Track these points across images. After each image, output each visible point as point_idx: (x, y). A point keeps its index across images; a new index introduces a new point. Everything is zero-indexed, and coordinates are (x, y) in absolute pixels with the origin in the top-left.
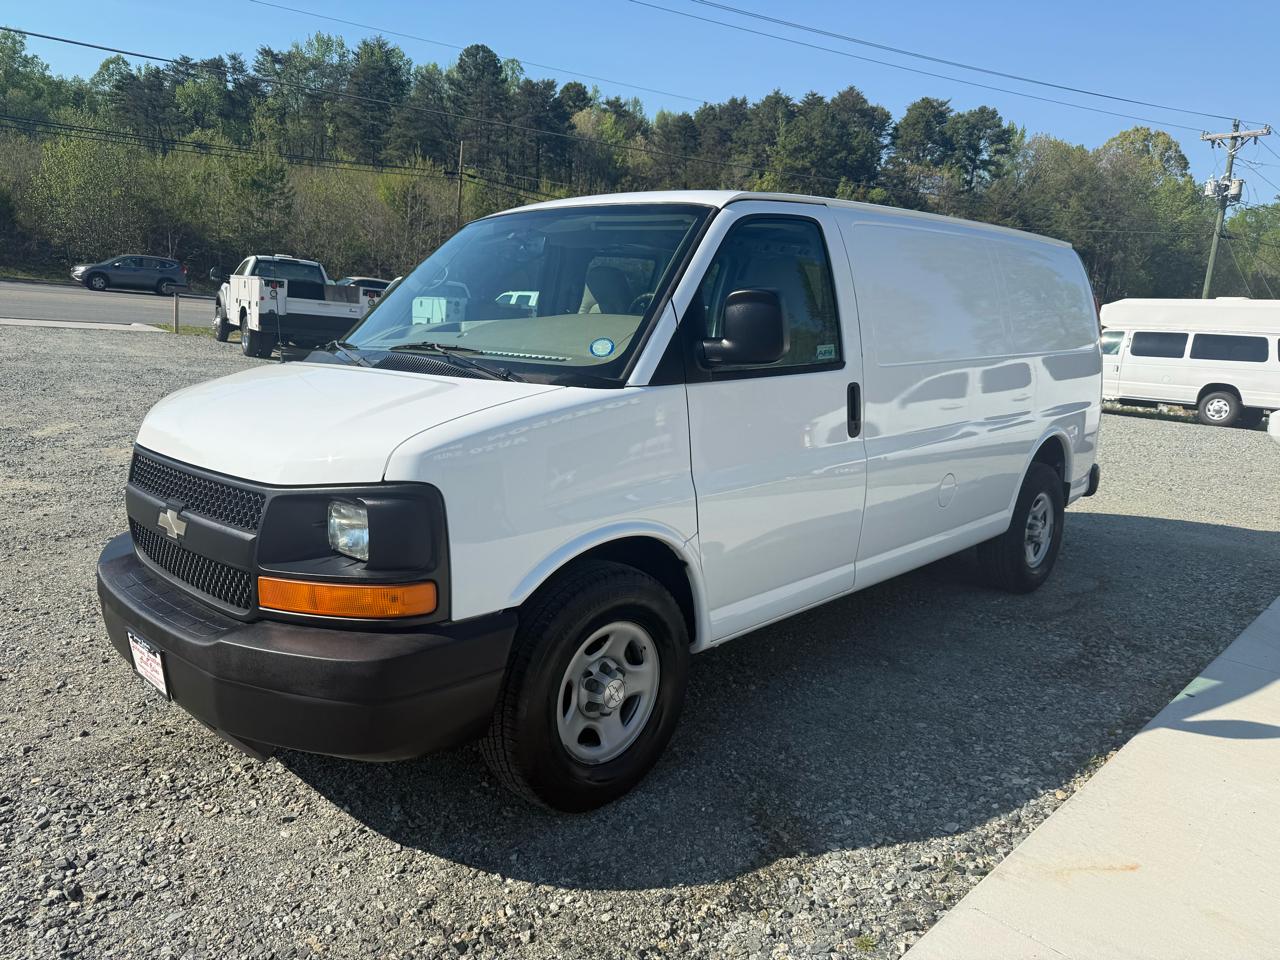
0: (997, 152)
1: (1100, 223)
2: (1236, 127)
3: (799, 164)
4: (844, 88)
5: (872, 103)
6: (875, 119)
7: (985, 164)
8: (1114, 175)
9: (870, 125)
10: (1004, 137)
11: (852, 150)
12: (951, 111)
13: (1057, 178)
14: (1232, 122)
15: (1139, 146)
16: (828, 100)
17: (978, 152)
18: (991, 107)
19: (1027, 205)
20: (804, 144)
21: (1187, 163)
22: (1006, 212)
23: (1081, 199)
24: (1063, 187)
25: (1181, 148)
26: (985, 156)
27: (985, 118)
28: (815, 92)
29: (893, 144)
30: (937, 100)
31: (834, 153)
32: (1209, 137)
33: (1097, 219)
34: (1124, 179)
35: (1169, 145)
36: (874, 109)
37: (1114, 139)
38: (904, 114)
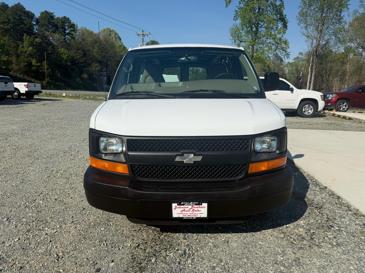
0: (71, 30)
1: (103, 53)
2: (143, 31)
3: (6, 27)
4: (16, 3)
5: (27, 9)
6: (30, 15)
7: (68, 34)
8: (105, 40)
9: (28, 17)
10: (73, 26)
11: (25, 25)
12: (55, 16)
13: (90, 39)
14: (142, 31)
15: (109, 33)
16: (10, 6)
17: (65, 30)
18: (67, 17)
19: (84, 47)
20: (7, 20)
21: (121, 39)
22: (78, 49)
23: (98, 47)
24: (92, 43)
25: (119, 35)
26: (67, 31)
27: (66, 20)
28: (4, 2)
29: (37, 24)
30: (50, 12)
31: (18, 25)
32: (137, 33)
33: (103, 52)
34: (107, 42)
35: (116, 34)
36: (29, 12)
37: (102, 31)
38: (40, 15)
